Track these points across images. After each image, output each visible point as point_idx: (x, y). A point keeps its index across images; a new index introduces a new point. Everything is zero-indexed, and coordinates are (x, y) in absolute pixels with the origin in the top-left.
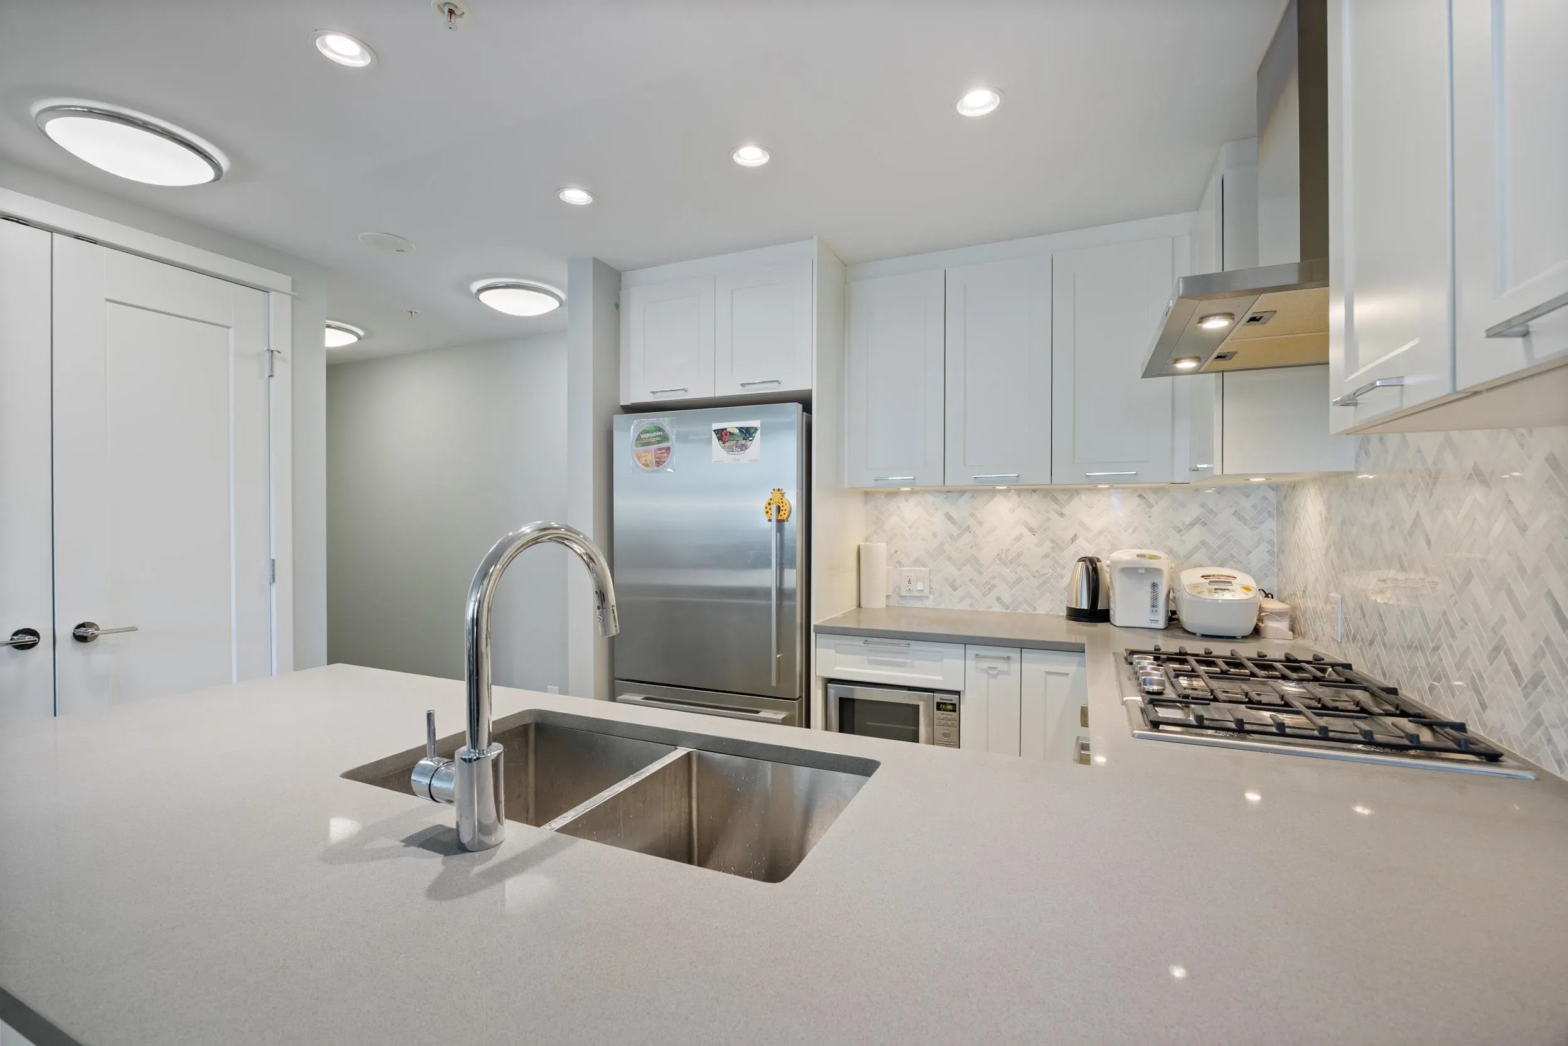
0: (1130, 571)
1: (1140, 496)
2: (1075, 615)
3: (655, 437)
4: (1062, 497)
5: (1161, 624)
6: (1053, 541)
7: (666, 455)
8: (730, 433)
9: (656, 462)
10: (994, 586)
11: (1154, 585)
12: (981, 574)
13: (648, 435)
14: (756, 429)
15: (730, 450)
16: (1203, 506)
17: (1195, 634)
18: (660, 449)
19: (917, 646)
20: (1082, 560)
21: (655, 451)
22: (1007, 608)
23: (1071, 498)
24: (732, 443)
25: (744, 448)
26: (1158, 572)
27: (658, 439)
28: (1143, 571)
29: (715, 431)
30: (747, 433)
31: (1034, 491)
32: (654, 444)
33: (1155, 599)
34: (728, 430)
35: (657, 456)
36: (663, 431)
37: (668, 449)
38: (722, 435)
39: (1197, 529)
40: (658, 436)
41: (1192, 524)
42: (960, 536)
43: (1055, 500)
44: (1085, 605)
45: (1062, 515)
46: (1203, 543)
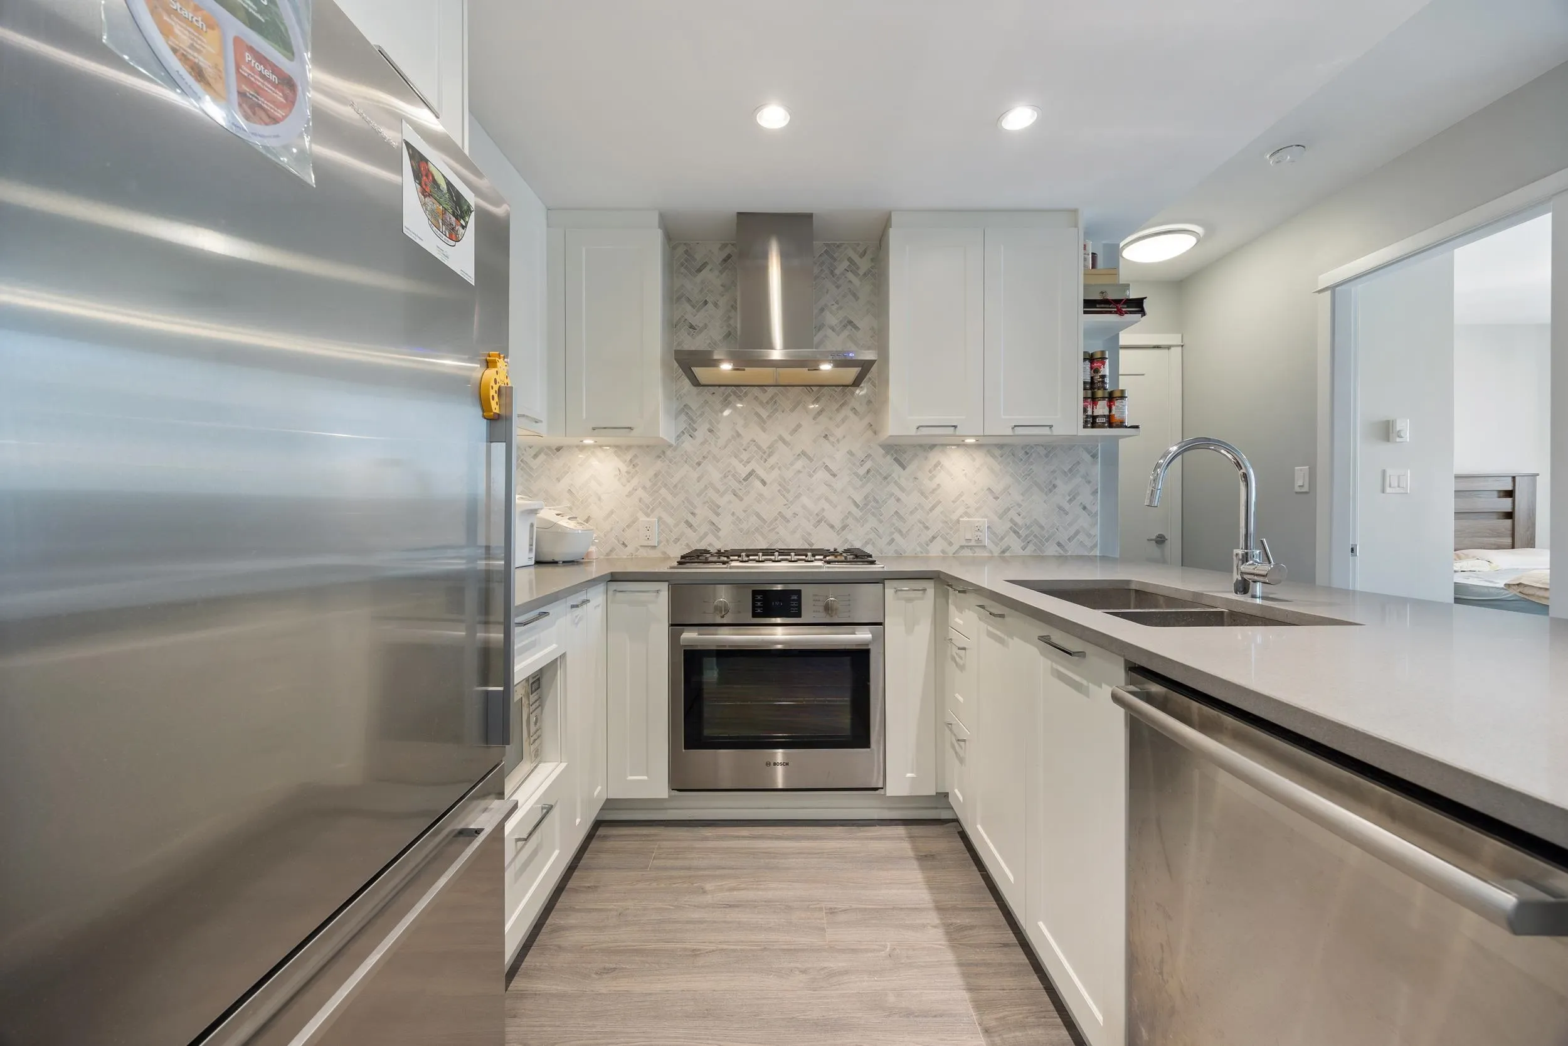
11: (532, 525)
14: (468, 209)
15: (435, 221)
24: (436, 205)
25: (454, 234)
30: (458, 207)
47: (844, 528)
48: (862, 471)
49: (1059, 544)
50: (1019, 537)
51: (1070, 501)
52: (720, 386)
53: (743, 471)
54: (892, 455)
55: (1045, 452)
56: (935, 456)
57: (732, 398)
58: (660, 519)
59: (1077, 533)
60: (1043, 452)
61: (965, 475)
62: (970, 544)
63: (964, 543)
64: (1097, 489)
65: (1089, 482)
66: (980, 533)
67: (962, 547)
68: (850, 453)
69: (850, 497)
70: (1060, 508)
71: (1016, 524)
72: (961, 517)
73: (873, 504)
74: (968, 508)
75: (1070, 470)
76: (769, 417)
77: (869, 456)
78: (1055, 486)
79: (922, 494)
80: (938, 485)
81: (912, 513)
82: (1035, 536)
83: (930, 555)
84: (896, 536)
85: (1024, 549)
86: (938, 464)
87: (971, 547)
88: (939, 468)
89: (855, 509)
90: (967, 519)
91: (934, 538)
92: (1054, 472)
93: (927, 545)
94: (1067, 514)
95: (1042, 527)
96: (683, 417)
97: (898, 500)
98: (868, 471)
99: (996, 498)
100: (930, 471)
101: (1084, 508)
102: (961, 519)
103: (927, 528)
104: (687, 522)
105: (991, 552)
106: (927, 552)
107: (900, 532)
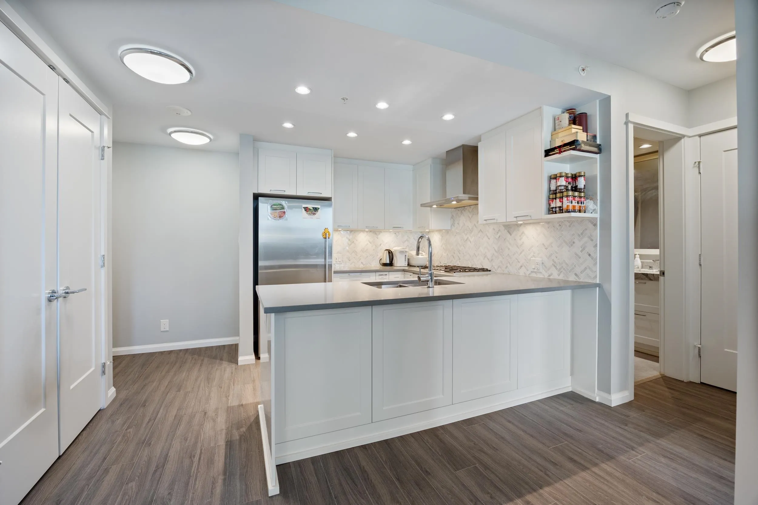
0: (401, 252)
1: (395, 233)
2: (385, 265)
3: (279, 207)
4: (377, 233)
5: (407, 265)
6: (376, 246)
7: (283, 214)
8: (310, 209)
9: (279, 216)
10: (360, 259)
11: (406, 256)
12: (357, 255)
13: (275, 206)
14: (319, 208)
15: (310, 214)
16: (408, 236)
17: (415, 266)
18: (281, 212)
19: (363, 274)
20: (387, 250)
21: (279, 212)
22: (364, 265)
23: (379, 234)
24: (310, 212)
25: (314, 214)
26: (406, 252)
27: (280, 208)
28: (405, 252)
29: (303, 207)
30: (316, 209)
31: (371, 231)
32: (278, 210)
33: (405, 259)
34: (309, 208)
35: (279, 214)
36: (282, 205)
37: (284, 212)
38: (306, 209)
39: (406, 242)
40: (280, 207)
41: (406, 241)
42: (351, 244)
43: (376, 234)
44: (388, 262)
45: (378, 238)
46: (408, 246)
47: (492, 260)
48: (497, 237)
49: (576, 275)
50: (557, 269)
51: (581, 251)
52: (460, 207)
53: (465, 238)
54: (507, 229)
55: (569, 224)
56: (522, 229)
57: (463, 211)
58: (447, 254)
59: (586, 269)
60: (568, 224)
61: (533, 238)
62: (535, 271)
63: (532, 270)
64: (597, 244)
65: (592, 240)
66: (539, 266)
67: (532, 272)
68: (494, 229)
69: (494, 248)
70: (576, 254)
71: (555, 262)
72: (531, 258)
73: (501, 251)
74: (535, 253)
75: (582, 234)
76: (472, 217)
77: (499, 230)
78: (574, 243)
79: (517, 246)
80: (523, 242)
81: (514, 255)
82: (564, 269)
83: (520, 274)
84: (508, 265)
85: (559, 275)
86: (523, 233)
87: (535, 272)
88: (523, 234)
89: (495, 252)
90: (534, 259)
91: (521, 266)
92: (573, 235)
93: (519, 270)
94: (580, 258)
95: (567, 264)
96: (452, 219)
97: (509, 249)
98: (499, 236)
99: (546, 249)
100: (520, 236)
101: (590, 255)
102: (531, 259)
103: (519, 262)
104: (453, 256)
105: (544, 275)
106: (519, 273)
107: (510, 263)
